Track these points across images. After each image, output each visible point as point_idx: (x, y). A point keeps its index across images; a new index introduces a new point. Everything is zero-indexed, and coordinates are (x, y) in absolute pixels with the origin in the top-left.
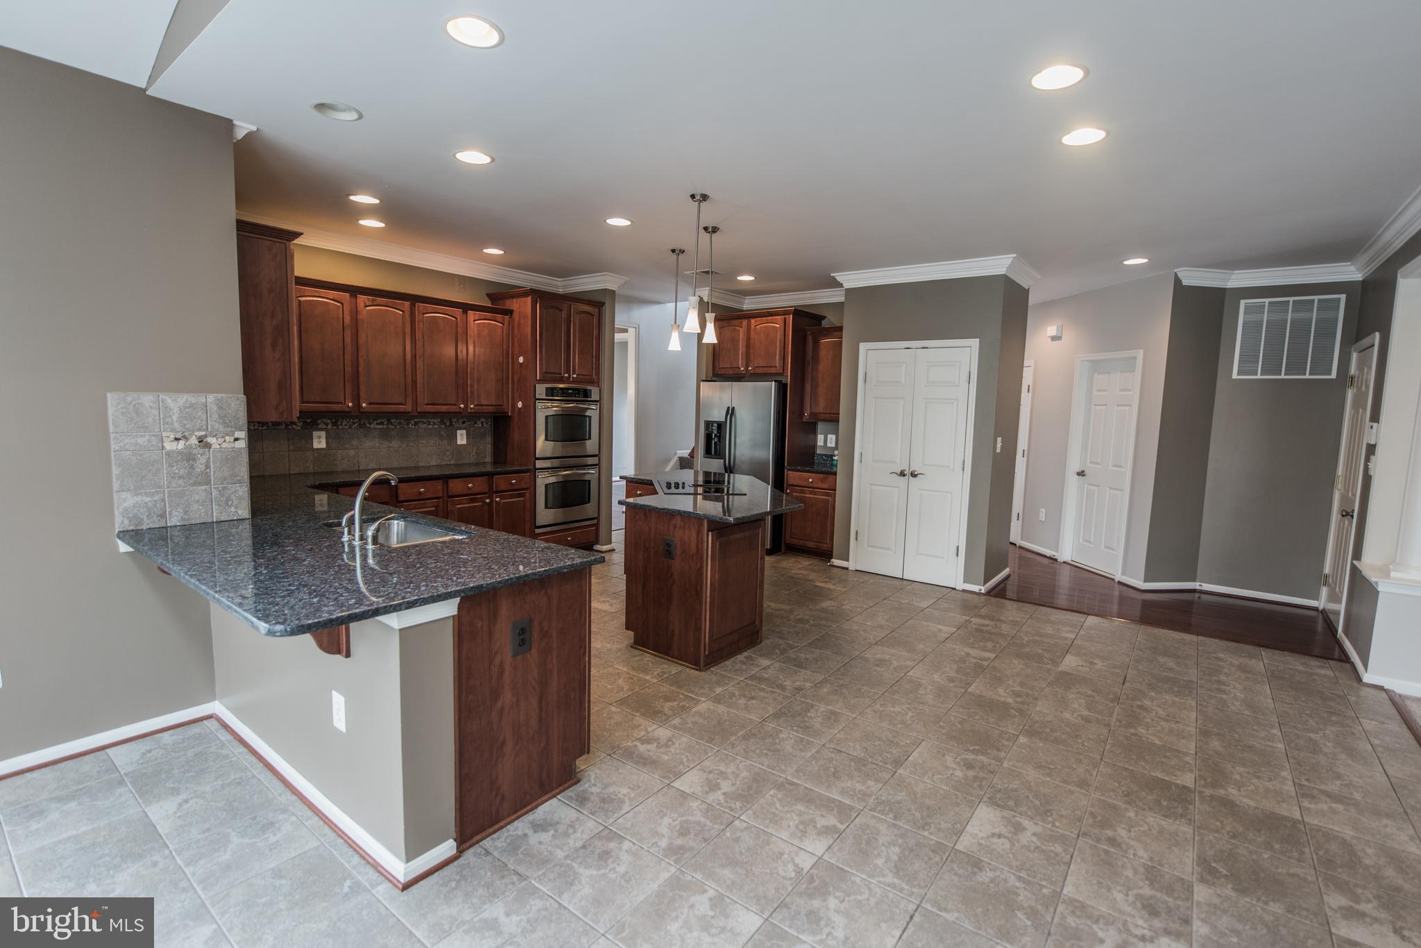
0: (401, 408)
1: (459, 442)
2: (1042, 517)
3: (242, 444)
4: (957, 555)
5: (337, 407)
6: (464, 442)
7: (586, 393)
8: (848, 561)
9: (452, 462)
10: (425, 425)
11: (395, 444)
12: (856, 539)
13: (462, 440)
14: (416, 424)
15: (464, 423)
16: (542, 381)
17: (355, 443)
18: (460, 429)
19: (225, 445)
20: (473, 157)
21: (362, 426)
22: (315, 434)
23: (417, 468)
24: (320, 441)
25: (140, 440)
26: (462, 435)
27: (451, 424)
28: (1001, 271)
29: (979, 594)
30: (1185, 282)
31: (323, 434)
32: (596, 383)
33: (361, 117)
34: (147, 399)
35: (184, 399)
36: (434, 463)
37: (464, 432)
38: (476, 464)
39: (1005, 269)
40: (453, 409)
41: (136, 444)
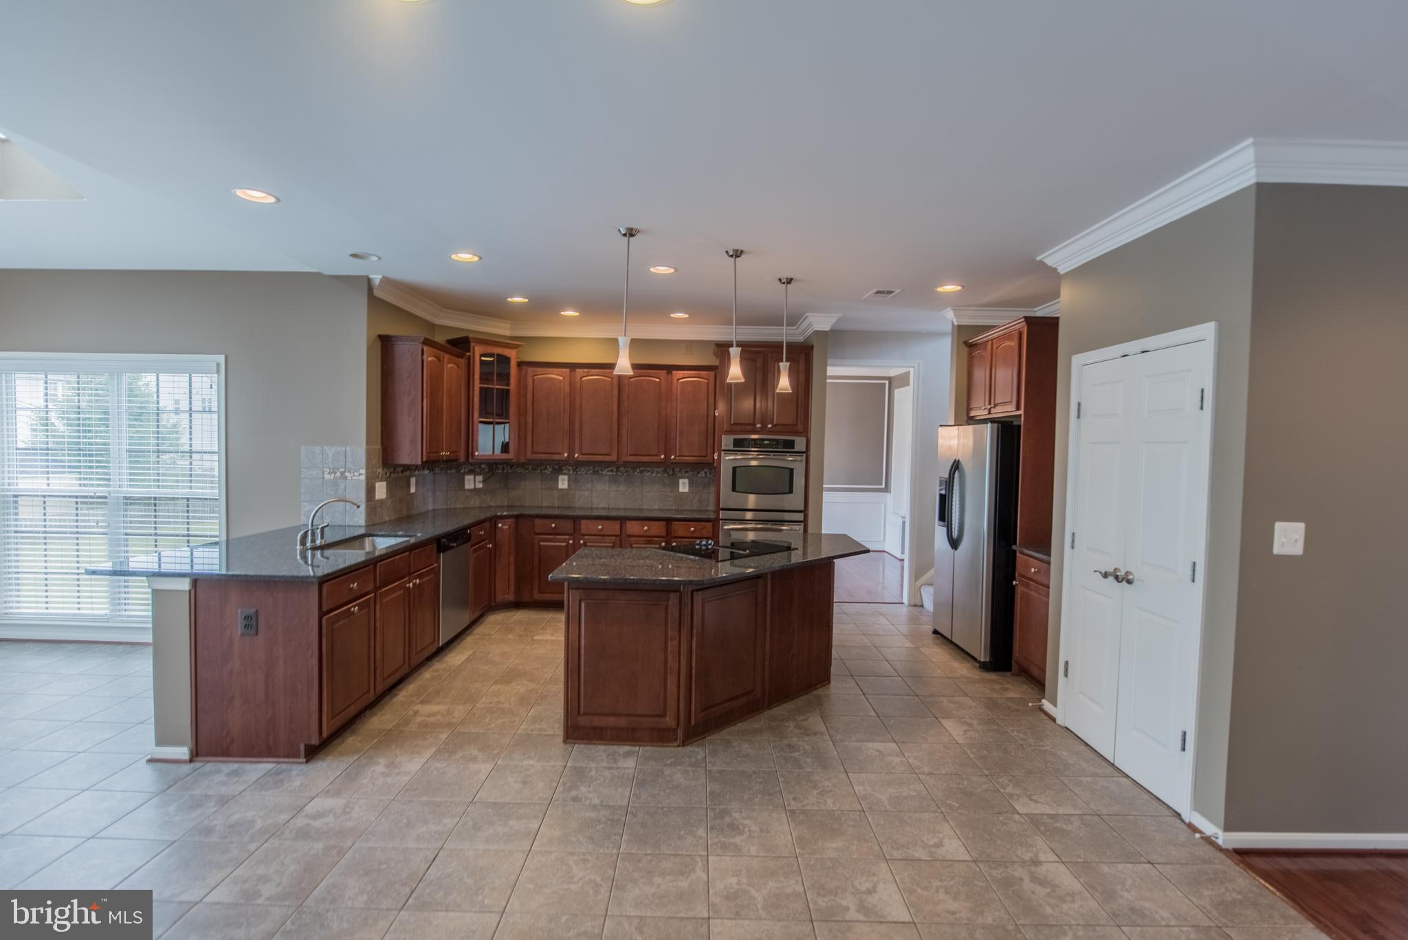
0: (607, 458)
1: (681, 490)
3: (363, 478)
4: (1184, 748)
5: (557, 457)
6: (686, 490)
7: (790, 444)
8: (1058, 707)
9: (674, 508)
10: (649, 474)
11: (622, 488)
12: (1064, 672)
13: (684, 488)
14: (641, 472)
15: (686, 472)
16: (728, 432)
17: (589, 485)
18: (683, 478)
19: (354, 478)
21: (595, 472)
22: (561, 477)
23: (641, 510)
24: (563, 483)
25: (314, 473)
26: (684, 483)
27: (674, 473)
31: (566, 477)
33: (380, 259)
34: (317, 449)
35: (334, 449)
36: (657, 507)
37: (686, 481)
38: (699, 511)
40: (655, 459)
41: (312, 475)
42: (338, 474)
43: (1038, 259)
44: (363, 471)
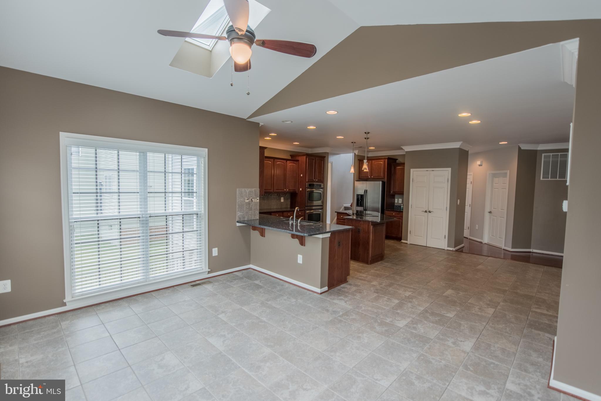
0: (270, 191)
1: (282, 201)
2: (477, 228)
3: (258, 201)
4: (445, 238)
6: (283, 201)
7: (320, 186)
8: (407, 241)
9: (280, 207)
10: (273, 196)
12: (410, 233)
13: (282, 200)
14: (271, 195)
15: (283, 195)
16: (307, 182)
18: (282, 197)
19: (255, 201)
20: (312, 127)
23: (271, 209)
25: (242, 200)
26: (282, 199)
27: (280, 195)
28: (458, 146)
29: (453, 251)
30: (522, 148)
32: (323, 182)
33: (292, 122)
34: (243, 190)
35: (249, 190)
36: (275, 208)
37: (283, 198)
38: (286, 208)
39: (459, 146)
40: (282, 191)
41: (241, 201)
42: (250, 200)
43: (401, 147)
44: (258, 198)
